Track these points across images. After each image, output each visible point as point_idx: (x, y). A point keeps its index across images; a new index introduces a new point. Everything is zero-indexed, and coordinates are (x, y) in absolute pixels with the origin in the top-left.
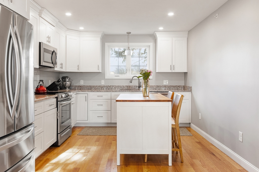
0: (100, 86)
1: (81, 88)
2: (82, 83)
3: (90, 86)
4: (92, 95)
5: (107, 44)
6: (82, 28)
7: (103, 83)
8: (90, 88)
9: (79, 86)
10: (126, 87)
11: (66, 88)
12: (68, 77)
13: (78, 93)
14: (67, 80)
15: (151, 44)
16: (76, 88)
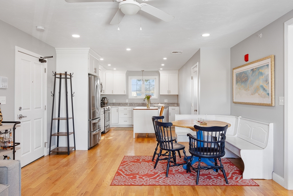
0: (125, 103)
1: (114, 104)
2: (114, 101)
3: (119, 103)
4: (121, 108)
5: (129, 77)
6: (115, 69)
7: (127, 101)
8: (119, 104)
9: (112, 103)
10: (141, 104)
11: (105, 104)
12: (106, 98)
13: (112, 107)
14: (106, 99)
15: (157, 77)
16: (111, 105)
